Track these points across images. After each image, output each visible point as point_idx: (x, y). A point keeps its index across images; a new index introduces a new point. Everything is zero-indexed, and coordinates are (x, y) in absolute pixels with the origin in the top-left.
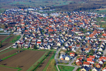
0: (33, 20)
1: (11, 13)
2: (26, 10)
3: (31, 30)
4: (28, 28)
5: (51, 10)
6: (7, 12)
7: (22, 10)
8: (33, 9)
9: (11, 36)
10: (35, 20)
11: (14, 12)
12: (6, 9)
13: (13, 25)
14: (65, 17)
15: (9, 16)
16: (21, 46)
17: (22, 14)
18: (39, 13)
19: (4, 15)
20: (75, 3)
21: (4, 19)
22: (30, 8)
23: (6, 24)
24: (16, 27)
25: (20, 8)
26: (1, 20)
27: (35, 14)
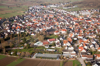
1: (36, 12)
2: (49, 7)
5: (74, 7)
6: (31, 10)
7: (44, 7)
8: (55, 6)
10: (71, 22)
11: (39, 10)
13: (51, 33)
15: (37, 17)
17: (48, 12)
18: (66, 11)
19: (30, 14)
21: (33, 21)
23: (40, 30)
24: (59, 38)
25: (42, 5)
26: (31, 24)
27: (63, 12)
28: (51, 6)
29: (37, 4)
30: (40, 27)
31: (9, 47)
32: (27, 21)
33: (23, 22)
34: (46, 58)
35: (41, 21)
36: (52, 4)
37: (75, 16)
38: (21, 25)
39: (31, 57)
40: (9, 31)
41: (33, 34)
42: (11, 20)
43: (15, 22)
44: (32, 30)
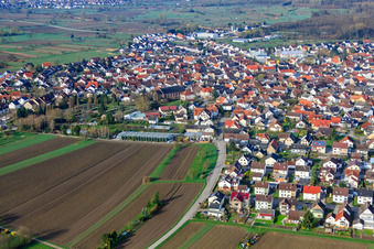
0: (231, 76)
1: (152, 49)
2: (193, 38)
3: (245, 118)
4: (229, 108)
5: (268, 37)
6: (137, 46)
7: (180, 37)
8: (212, 36)
9: (182, 148)
10: (237, 75)
11: (159, 45)
12: (133, 37)
13: (172, 96)
14: (329, 60)
15: (149, 61)
16: (239, 207)
17: (183, 50)
18: (237, 49)
19: (131, 54)
20: (326, 13)
21: (136, 72)
22: (199, 30)
23: (148, 89)
24: (187, 106)
25: (173, 32)
26: (126, 77)
27: (226, 51)
28: (200, 35)
29: (160, 29)
30: (148, 84)
31: (64, 121)
32: (118, 71)
33: (108, 74)
34: (143, 139)
35: (156, 72)
36: (204, 31)
37: (255, 60)
38: (100, 79)
39: (111, 137)
40: (67, 91)
41: (126, 99)
42: (76, 69)
43: (86, 73)
44: (126, 92)
